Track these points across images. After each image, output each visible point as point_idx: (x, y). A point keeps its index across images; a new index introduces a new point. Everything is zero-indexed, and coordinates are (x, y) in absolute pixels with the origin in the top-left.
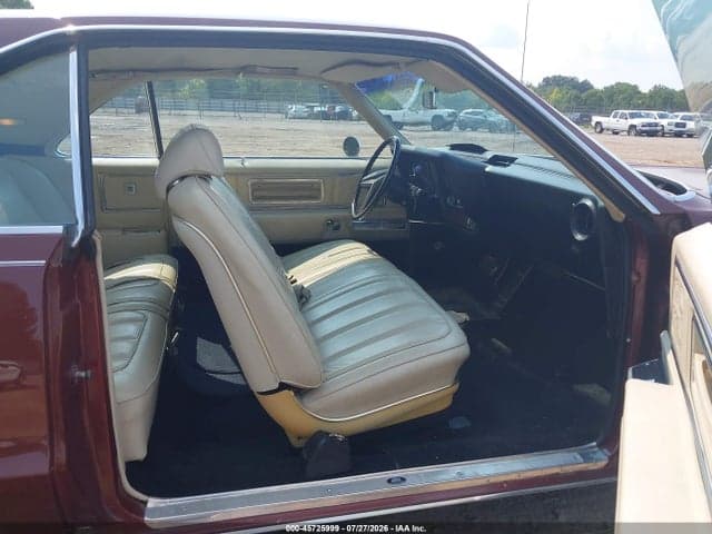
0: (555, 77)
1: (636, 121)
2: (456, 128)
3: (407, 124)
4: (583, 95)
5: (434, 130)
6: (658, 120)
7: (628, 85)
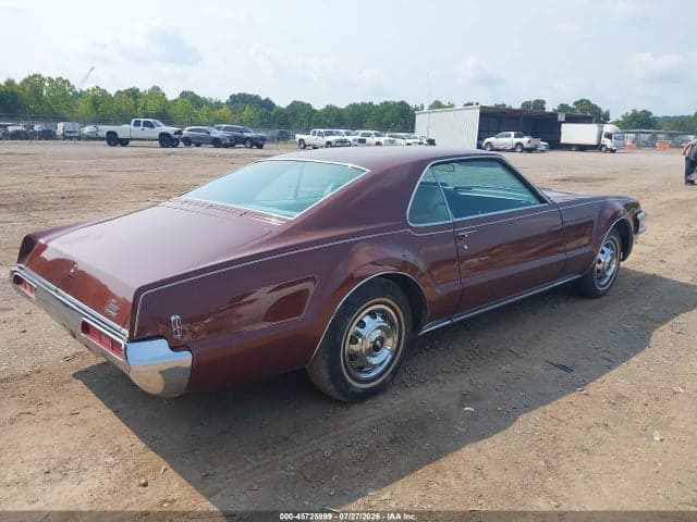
0: (240, 94)
1: (331, 138)
2: (181, 144)
3: (132, 139)
4: (272, 113)
5: (163, 146)
6: (346, 137)
7: (303, 104)
